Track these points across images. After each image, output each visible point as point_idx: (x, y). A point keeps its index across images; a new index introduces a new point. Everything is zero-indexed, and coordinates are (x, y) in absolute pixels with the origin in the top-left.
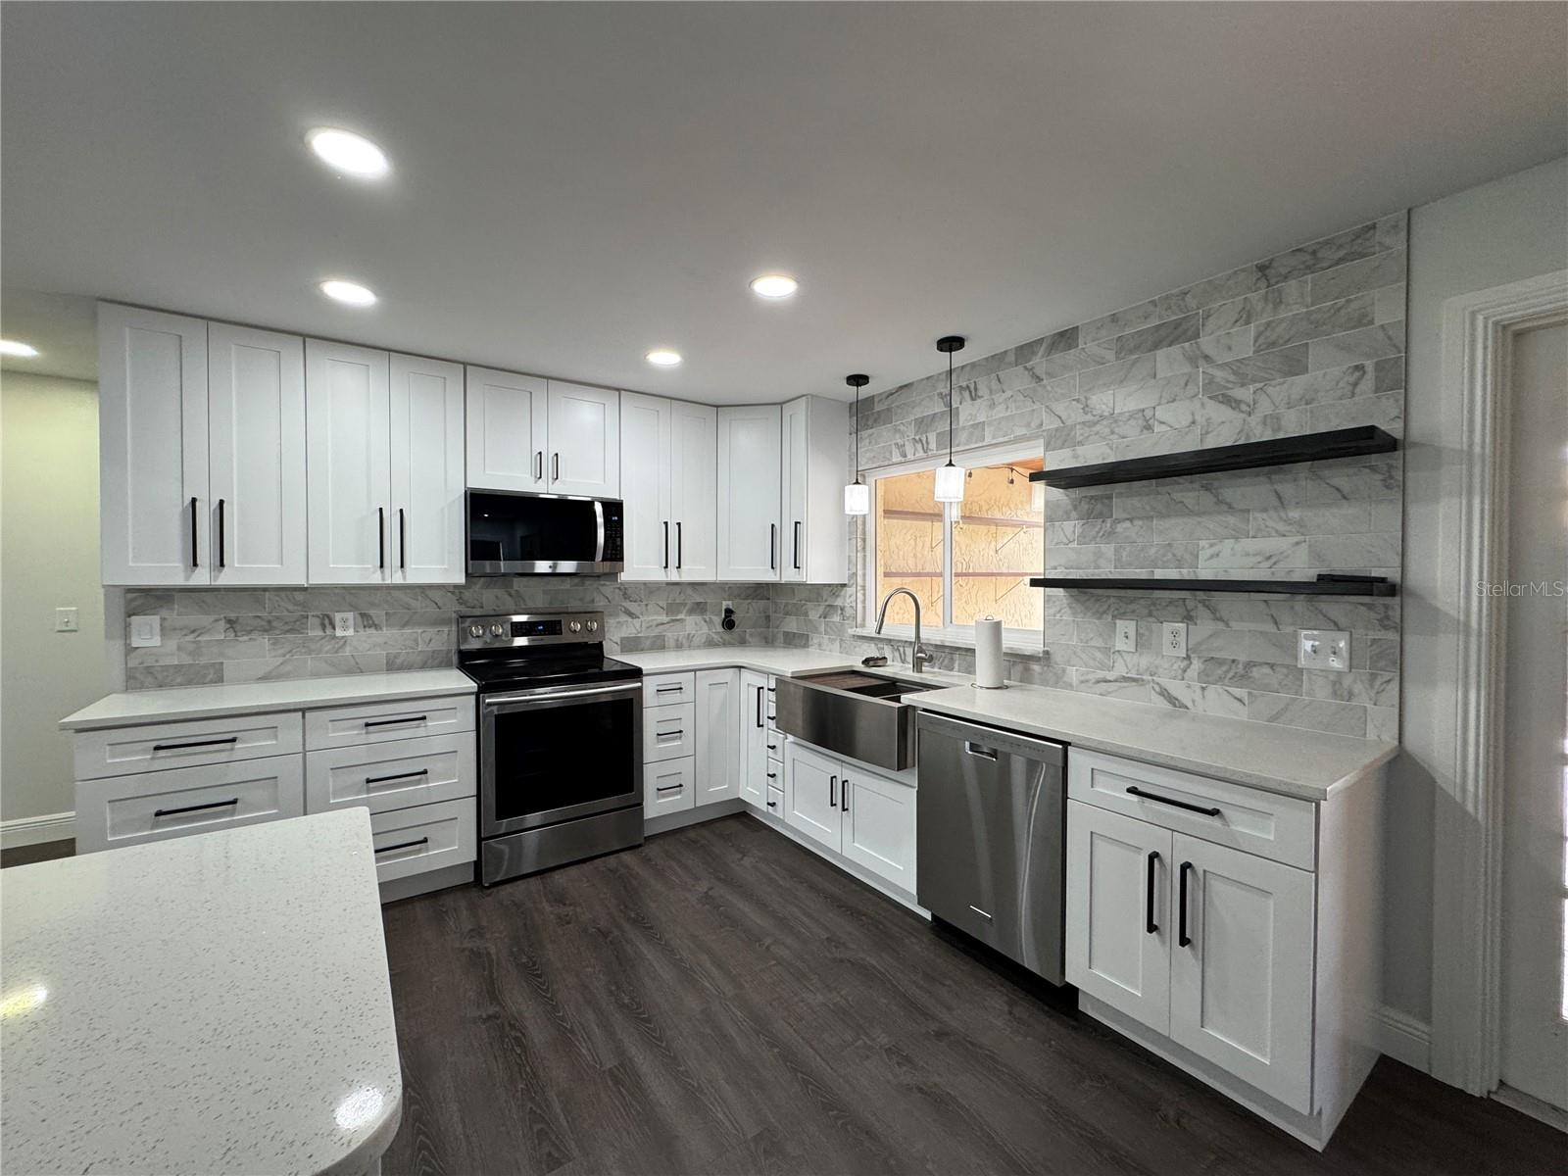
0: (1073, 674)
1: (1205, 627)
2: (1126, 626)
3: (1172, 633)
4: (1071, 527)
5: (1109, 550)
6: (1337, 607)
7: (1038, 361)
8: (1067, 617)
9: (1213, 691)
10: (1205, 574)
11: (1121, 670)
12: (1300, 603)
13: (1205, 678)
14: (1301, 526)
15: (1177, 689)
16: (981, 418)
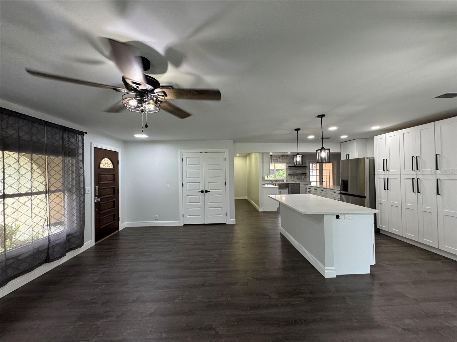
0: (289, 181)
1: (297, 176)
2: (292, 177)
3: (295, 177)
4: (289, 170)
5: (291, 171)
6: (303, 175)
7: (285, 157)
8: (288, 177)
9: (298, 180)
10: (297, 173)
11: (292, 180)
12: (302, 175)
13: (297, 180)
14: (302, 171)
15: (296, 180)
16: (280, 160)
